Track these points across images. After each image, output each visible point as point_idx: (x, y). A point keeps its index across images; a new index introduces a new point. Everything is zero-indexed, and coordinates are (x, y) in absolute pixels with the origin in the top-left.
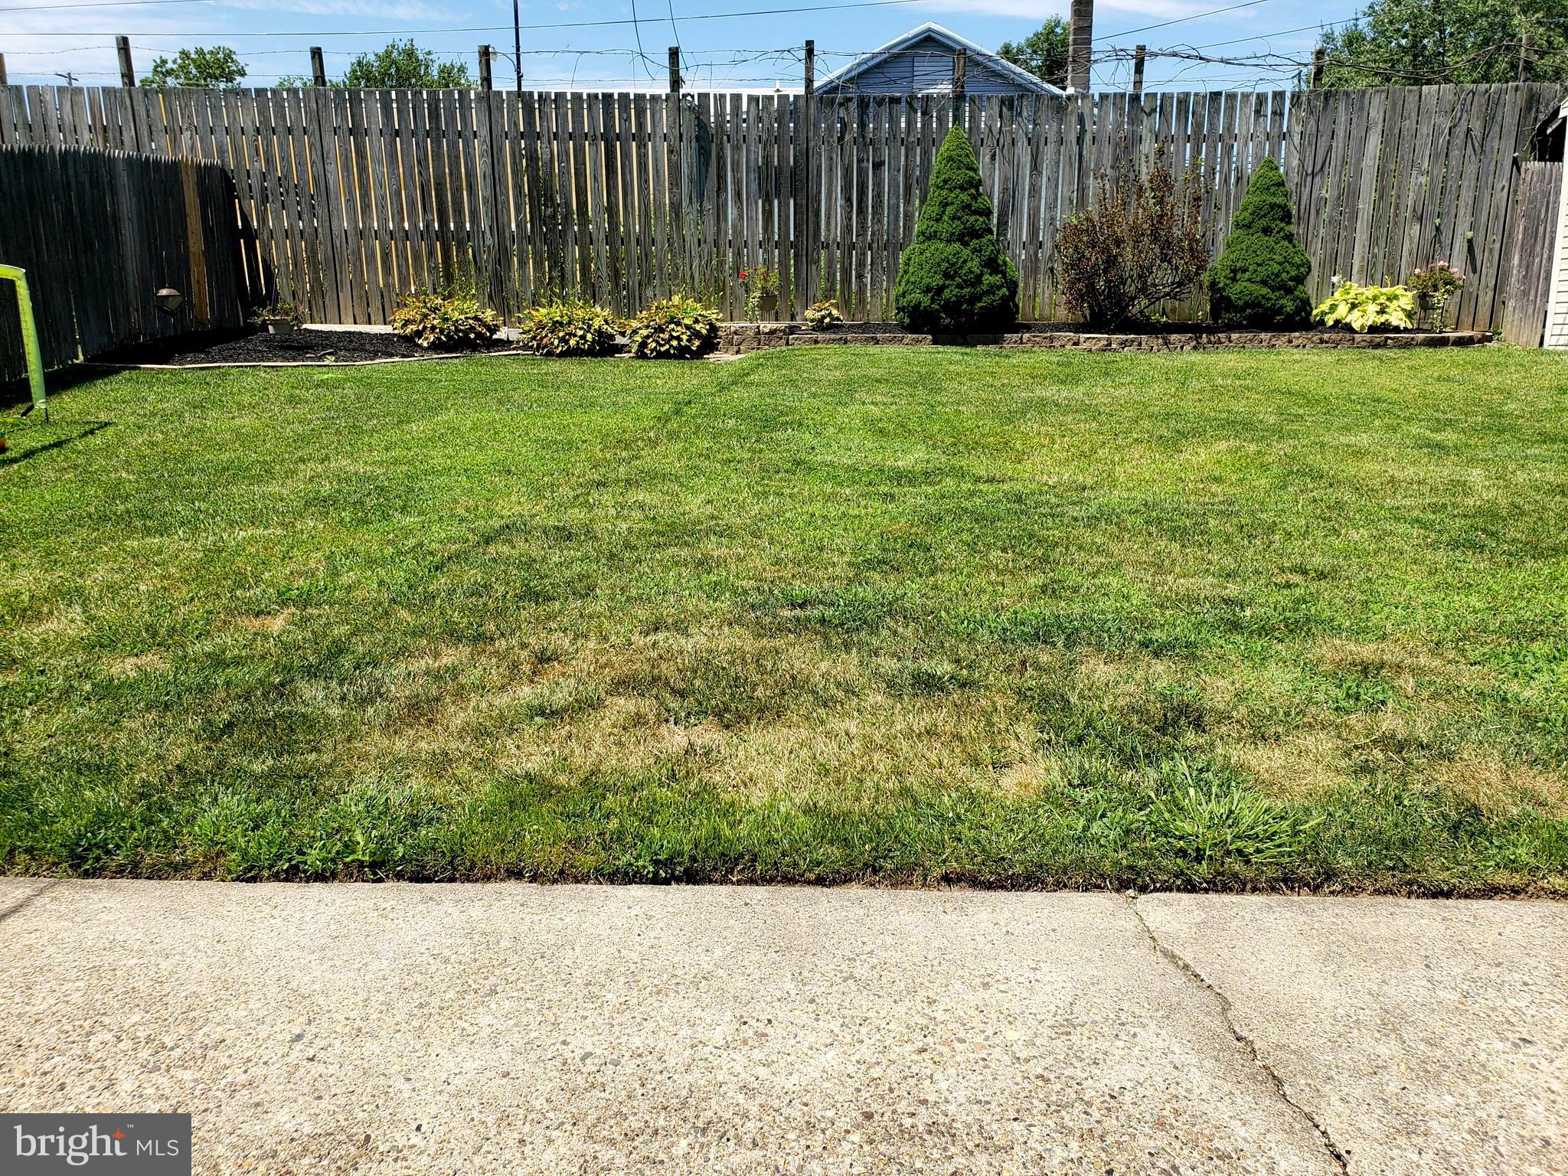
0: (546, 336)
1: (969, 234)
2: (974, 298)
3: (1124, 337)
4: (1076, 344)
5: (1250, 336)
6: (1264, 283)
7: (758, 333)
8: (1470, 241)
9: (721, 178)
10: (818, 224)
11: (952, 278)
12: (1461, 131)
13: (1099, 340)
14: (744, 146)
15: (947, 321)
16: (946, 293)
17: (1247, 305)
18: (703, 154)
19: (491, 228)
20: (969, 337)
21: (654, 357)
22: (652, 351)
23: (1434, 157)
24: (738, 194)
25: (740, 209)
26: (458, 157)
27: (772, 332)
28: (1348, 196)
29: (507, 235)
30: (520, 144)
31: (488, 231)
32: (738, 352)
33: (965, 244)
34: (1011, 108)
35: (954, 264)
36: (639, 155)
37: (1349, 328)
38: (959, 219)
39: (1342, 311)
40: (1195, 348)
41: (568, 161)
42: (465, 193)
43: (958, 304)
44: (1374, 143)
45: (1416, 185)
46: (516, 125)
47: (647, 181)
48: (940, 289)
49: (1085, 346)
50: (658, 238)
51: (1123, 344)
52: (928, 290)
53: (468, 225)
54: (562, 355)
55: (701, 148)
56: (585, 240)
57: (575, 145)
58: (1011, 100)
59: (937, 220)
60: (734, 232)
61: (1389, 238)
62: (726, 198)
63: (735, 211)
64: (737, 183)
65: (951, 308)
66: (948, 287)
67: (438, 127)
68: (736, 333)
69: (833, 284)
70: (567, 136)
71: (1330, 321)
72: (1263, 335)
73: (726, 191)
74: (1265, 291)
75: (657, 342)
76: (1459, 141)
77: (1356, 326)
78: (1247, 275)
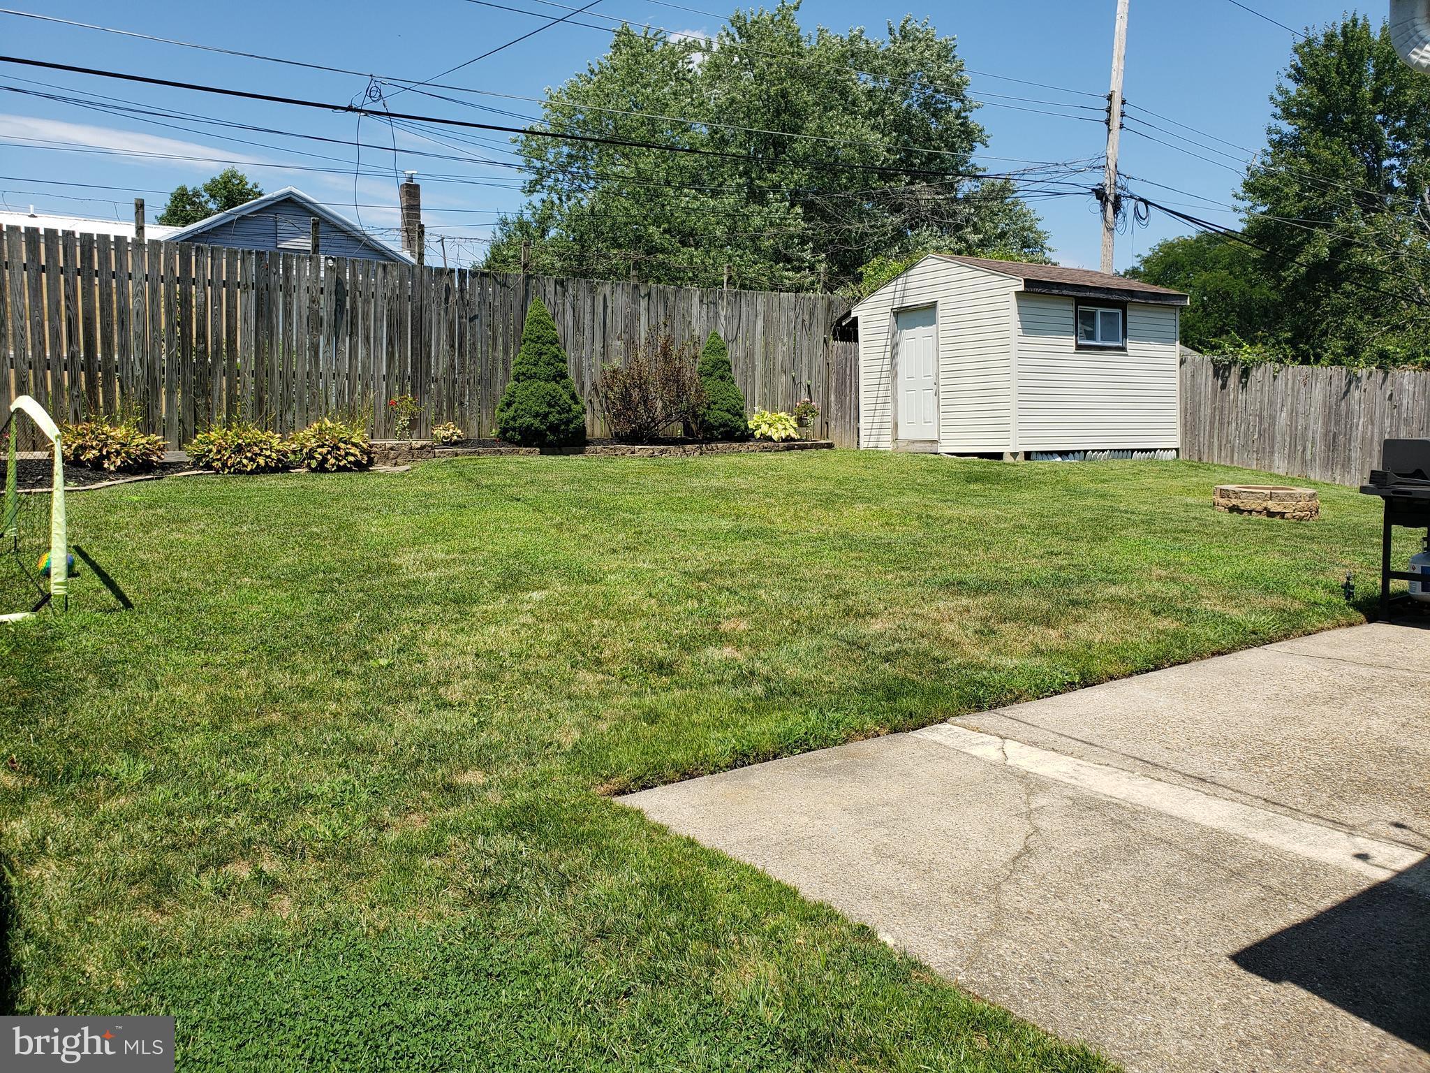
0: (230, 457)
1: (559, 376)
2: (569, 421)
3: (662, 447)
4: (633, 453)
5: (728, 445)
6: (728, 411)
7: (411, 449)
8: (809, 386)
9: (354, 324)
10: (429, 363)
11: (553, 407)
12: (799, 320)
13: (648, 449)
14: (373, 300)
15: (552, 437)
16: (551, 418)
17: (721, 425)
18: (340, 304)
19: (141, 360)
20: (563, 449)
21: (335, 471)
22: (333, 465)
23: (789, 334)
24: (367, 338)
25: (368, 350)
26: (110, 295)
27: (423, 447)
28: (750, 354)
29: (157, 367)
30: (175, 288)
31: (137, 363)
32: (396, 464)
33: (558, 382)
34: (562, 286)
35: (554, 397)
36: (285, 304)
37: (770, 439)
38: (552, 364)
39: (765, 428)
40: (701, 454)
41: (221, 304)
42: (115, 327)
43: (558, 426)
44: (760, 323)
45: (782, 350)
46: (173, 270)
47: (291, 325)
48: (546, 415)
49: (639, 454)
50: (299, 372)
51: (662, 452)
52: (537, 415)
53: (116, 357)
54: (252, 472)
55: (337, 300)
56: (233, 373)
57: (227, 292)
58: (562, 281)
59: (535, 365)
60: (363, 367)
61: (772, 383)
62: (357, 341)
63: (364, 351)
64: (367, 330)
65: (553, 428)
66: (551, 413)
67: (91, 267)
68: (392, 449)
69: (441, 409)
70: (221, 284)
71: (757, 434)
72: (734, 445)
73: (357, 335)
74: (730, 416)
75: (336, 458)
76: (799, 327)
77: (775, 437)
78: (717, 406)
